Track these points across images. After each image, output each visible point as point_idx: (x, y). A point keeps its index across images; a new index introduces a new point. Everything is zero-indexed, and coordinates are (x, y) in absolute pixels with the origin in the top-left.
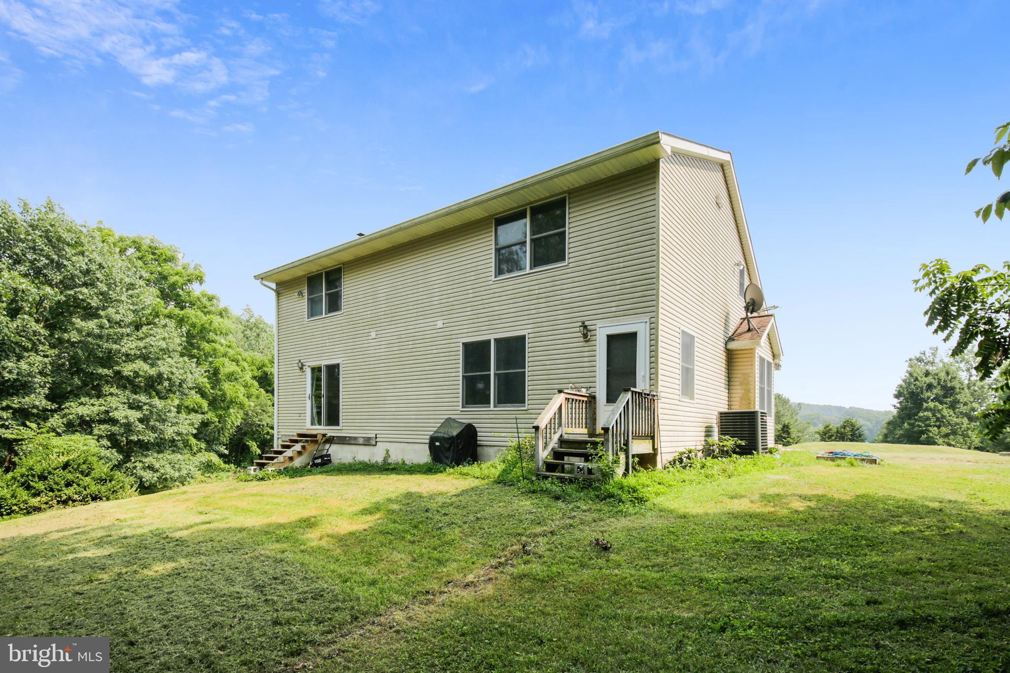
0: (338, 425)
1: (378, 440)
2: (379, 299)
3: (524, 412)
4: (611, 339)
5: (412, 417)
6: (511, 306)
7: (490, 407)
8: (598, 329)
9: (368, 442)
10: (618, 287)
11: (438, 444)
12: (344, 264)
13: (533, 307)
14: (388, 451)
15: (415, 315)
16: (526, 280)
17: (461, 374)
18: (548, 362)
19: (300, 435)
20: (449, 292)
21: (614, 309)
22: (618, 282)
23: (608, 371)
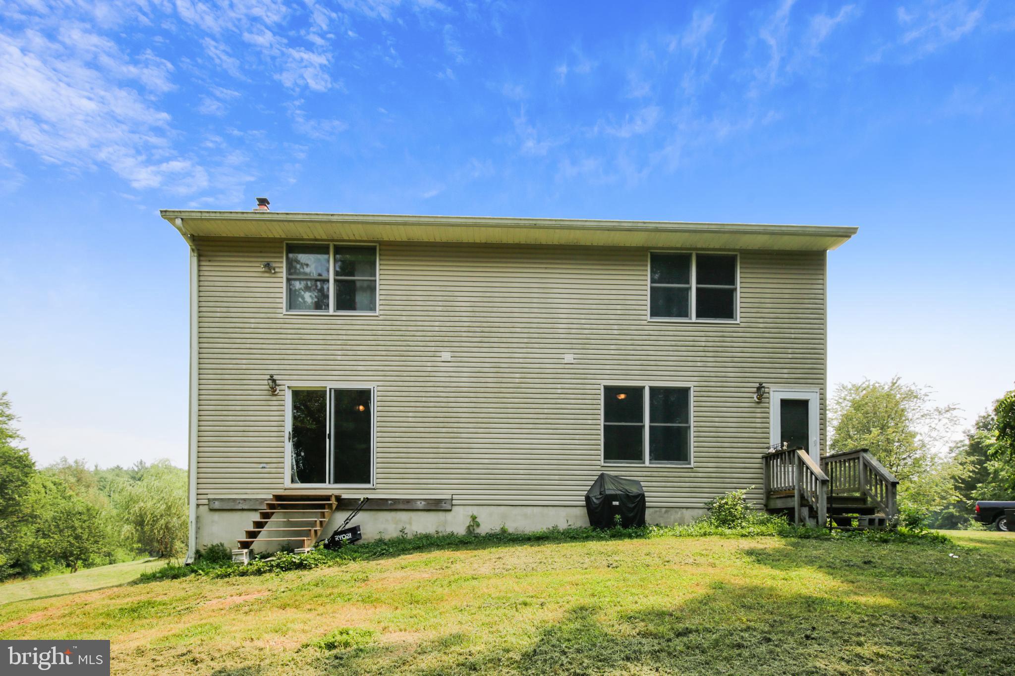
0: (369, 482)
1: (454, 502)
2: (457, 309)
3: (690, 470)
4: (785, 403)
5: (521, 472)
6: (671, 353)
7: (644, 463)
8: (771, 393)
9: (435, 506)
10: (790, 356)
11: (616, 503)
12: (382, 243)
13: (698, 359)
14: (474, 518)
15: (526, 340)
16: (690, 328)
17: (602, 422)
18: (717, 419)
19: (278, 498)
20: (583, 321)
21: (786, 376)
22: (790, 351)
23: (782, 433)
